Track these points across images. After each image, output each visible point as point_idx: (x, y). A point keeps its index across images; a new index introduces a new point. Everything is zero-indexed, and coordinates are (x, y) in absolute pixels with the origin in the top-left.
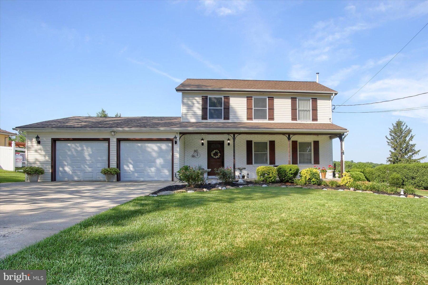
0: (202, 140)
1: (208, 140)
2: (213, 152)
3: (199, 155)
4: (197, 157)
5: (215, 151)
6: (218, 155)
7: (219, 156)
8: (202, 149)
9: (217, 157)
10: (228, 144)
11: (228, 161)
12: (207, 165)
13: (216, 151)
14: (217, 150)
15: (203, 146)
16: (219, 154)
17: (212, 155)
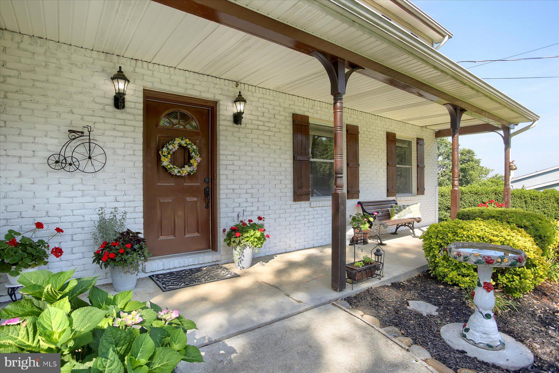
0: (120, 76)
1: (149, 86)
2: (170, 147)
3: (101, 158)
4: (90, 169)
5: (180, 146)
6: (192, 161)
7: (195, 165)
8: (118, 127)
9: (187, 169)
10: (232, 119)
11: (234, 187)
12: (141, 209)
13: (183, 143)
14: (188, 142)
15: (119, 113)
16: (196, 160)
17: (165, 162)
